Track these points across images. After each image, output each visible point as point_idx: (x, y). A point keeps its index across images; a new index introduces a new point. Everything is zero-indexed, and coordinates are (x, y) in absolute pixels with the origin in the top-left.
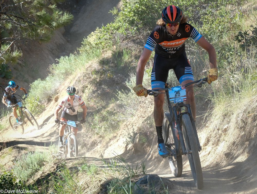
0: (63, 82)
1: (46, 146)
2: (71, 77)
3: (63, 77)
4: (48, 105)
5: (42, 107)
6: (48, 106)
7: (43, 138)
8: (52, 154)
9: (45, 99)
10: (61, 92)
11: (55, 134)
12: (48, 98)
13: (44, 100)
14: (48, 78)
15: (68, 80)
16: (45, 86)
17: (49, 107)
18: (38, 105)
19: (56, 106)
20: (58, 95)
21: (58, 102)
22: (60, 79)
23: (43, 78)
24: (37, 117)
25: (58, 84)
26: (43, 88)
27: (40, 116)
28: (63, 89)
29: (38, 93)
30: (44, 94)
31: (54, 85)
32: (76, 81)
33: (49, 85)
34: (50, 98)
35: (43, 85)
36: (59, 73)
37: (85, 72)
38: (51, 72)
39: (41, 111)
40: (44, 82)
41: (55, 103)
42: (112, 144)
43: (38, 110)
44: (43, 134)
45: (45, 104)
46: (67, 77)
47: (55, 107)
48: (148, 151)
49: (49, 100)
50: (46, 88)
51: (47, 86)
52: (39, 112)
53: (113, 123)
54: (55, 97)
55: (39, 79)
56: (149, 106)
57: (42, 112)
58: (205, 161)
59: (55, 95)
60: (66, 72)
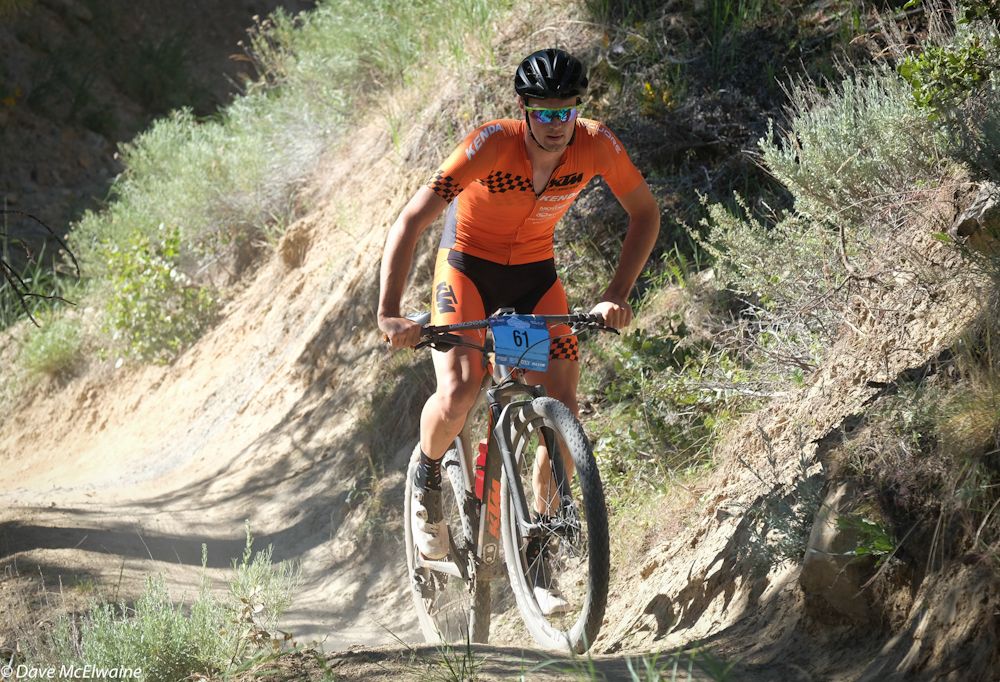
0: (342, 131)
1: (209, 565)
2: (396, 103)
3: (343, 104)
4: (238, 291)
5: (195, 297)
6: (237, 298)
7: (204, 507)
8: (250, 620)
9: (220, 245)
10: (323, 202)
11: (277, 483)
12: (238, 240)
13: (216, 252)
14: (238, 109)
15: (371, 126)
16: (218, 160)
17: (245, 305)
18: (171, 286)
19: (293, 297)
20: (308, 220)
21: (304, 270)
22: (319, 116)
23: (209, 107)
24: (164, 369)
25: (307, 149)
26: (209, 171)
27: (186, 359)
28: (342, 183)
29: (170, 203)
30: (210, 212)
31: (278, 155)
32: (431, 127)
33: (250, 151)
34: (254, 245)
35: (205, 148)
36: (313, 70)
37: (489, 68)
38: (263, 71)
39: (190, 324)
40: (214, 130)
41: (288, 279)
42: (656, 565)
43: (169, 318)
44: (206, 483)
45: (221, 281)
46: (369, 102)
47: (281, 301)
48: (900, 617)
49: (248, 258)
50: (224, 173)
51: (233, 157)
52: (180, 334)
53: (671, 418)
54: (289, 232)
55: (182, 116)
56: (917, 311)
57: (197, 335)
59: (286, 224)
60: (360, 70)
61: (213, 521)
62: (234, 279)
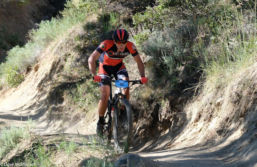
0: (44, 49)
1: (22, 121)
2: (53, 44)
3: (44, 44)
4: (27, 75)
5: (20, 77)
6: (27, 77)
7: (22, 111)
8: (28, 130)
9: (24, 68)
10: (41, 60)
11: (34, 107)
12: (27, 67)
13: (23, 69)
14: (27, 45)
15: (49, 48)
16: (23, 54)
17: (28, 77)
18: (16, 75)
19: (36, 76)
20: (38, 63)
21: (38, 72)
22: (40, 46)
23: (22, 45)
24: (15, 88)
25: (38, 52)
26: (22, 56)
27: (19, 87)
28: (44, 57)
29: (16, 61)
30: (22, 62)
31: (33, 53)
32: (58, 48)
33: (29, 52)
34: (30, 68)
35: (21, 52)
36: (39, 39)
37: (68, 38)
38: (31, 39)
39: (19, 81)
40: (23, 48)
41: (35, 73)
42: (96, 119)
43: (16, 80)
44: (22, 107)
45: (24, 74)
46: (48, 44)
47: (34, 77)
48: (134, 127)
49: (29, 70)
50: (24, 56)
51: (26, 53)
52: (18, 83)
53: (98, 95)
54: (35, 66)
55: (17, 46)
56: (137, 77)
57: (21, 83)
58: (195, 139)
59: (35, 64)
60: (47, 38)
61: (24, 113)
62: (26, 73)
